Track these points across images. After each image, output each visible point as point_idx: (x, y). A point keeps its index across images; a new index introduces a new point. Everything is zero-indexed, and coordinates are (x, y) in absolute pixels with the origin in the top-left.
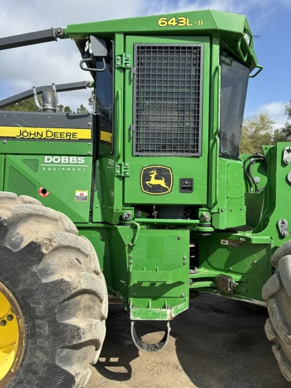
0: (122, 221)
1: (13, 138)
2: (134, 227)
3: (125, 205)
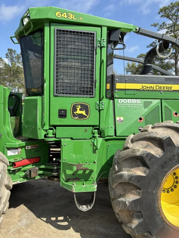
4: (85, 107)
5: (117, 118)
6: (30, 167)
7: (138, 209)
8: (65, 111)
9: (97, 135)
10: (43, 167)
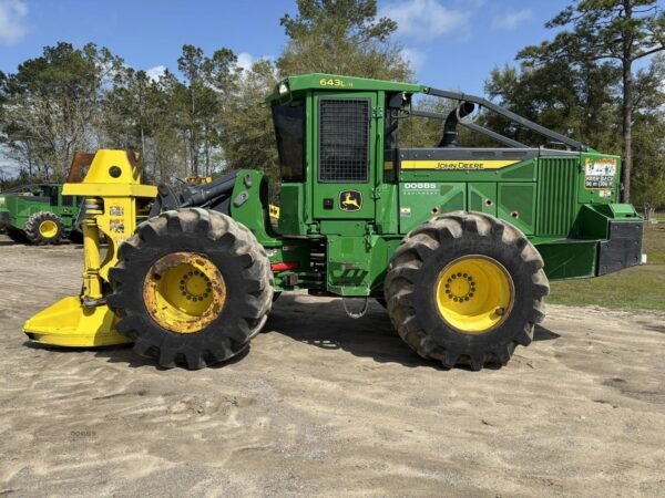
4: (355, 196)
5: (402, 210)
6: (288, 273)
7: (410, 304)
8: (332, 200)
9: (371, 231)
10: (303, 274)
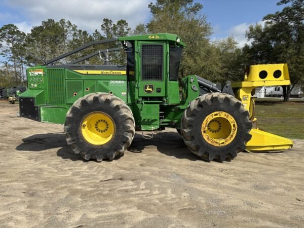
0: (138, 102)
1: (99, 74)
2: (142, 104)
3: (139, 97)
